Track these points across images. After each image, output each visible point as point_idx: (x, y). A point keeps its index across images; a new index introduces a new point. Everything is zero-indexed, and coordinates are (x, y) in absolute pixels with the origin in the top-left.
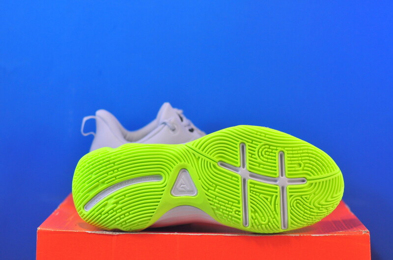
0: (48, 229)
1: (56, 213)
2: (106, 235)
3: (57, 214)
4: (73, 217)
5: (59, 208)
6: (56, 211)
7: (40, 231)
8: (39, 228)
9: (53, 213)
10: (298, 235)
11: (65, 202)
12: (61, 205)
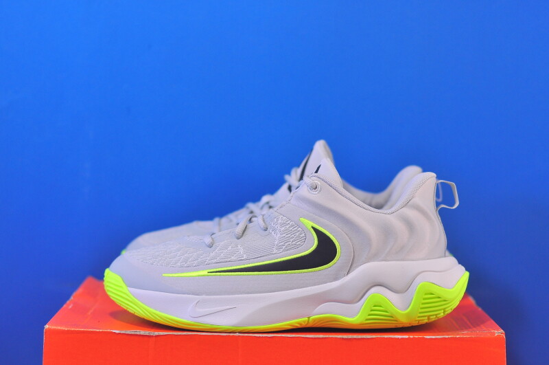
0: (59, 328)
1: (69, 305)
3: (70, 307)
4: (92, 311)
5: (72, 298)
6: (68, 302)
7: (49, 330)
8: (47, 326)
9: (65, 306)
10: (407, 337)
11: (80, 290)
12: (74, 294)
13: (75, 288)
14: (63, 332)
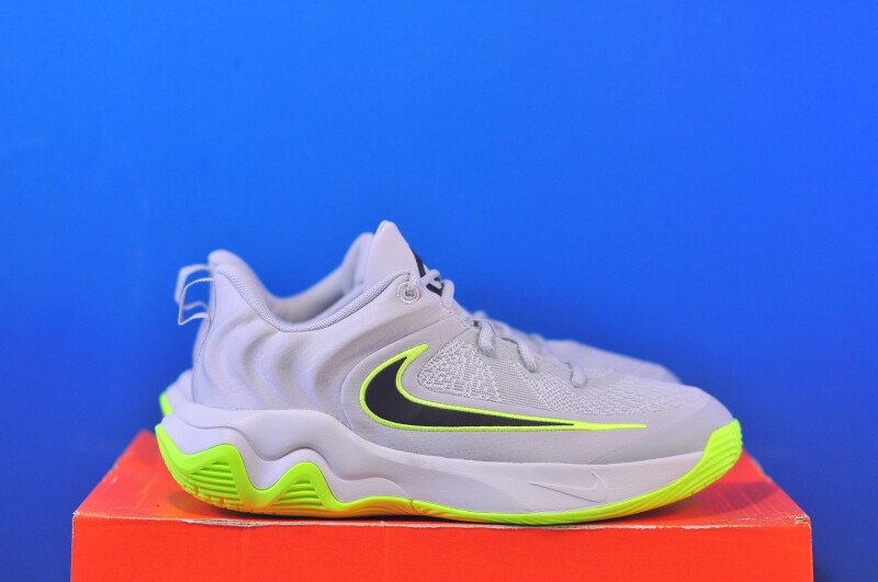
0: (97, 515)
1: (111, 478)
2: (227, 527)
3: (114, 481)
4: (148, 487)
5: (116, 466)
6: (110, 473)
7: (81, 519)
8: (77, 513)
9: (105, 479)
10: (654, 527)
11: (128, 454)
12: (120, 460)
13: (120, 450)
14: (103, 522)
